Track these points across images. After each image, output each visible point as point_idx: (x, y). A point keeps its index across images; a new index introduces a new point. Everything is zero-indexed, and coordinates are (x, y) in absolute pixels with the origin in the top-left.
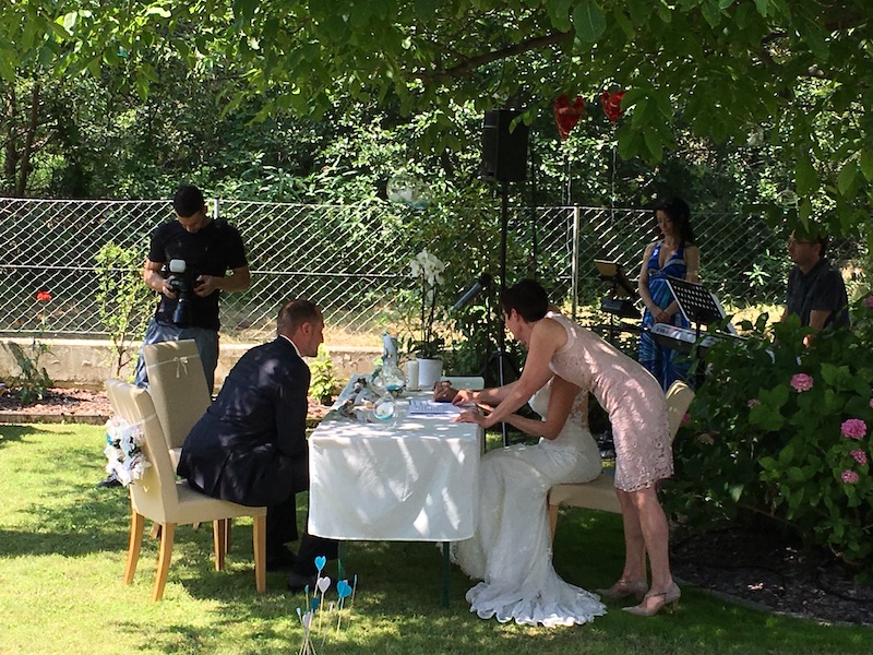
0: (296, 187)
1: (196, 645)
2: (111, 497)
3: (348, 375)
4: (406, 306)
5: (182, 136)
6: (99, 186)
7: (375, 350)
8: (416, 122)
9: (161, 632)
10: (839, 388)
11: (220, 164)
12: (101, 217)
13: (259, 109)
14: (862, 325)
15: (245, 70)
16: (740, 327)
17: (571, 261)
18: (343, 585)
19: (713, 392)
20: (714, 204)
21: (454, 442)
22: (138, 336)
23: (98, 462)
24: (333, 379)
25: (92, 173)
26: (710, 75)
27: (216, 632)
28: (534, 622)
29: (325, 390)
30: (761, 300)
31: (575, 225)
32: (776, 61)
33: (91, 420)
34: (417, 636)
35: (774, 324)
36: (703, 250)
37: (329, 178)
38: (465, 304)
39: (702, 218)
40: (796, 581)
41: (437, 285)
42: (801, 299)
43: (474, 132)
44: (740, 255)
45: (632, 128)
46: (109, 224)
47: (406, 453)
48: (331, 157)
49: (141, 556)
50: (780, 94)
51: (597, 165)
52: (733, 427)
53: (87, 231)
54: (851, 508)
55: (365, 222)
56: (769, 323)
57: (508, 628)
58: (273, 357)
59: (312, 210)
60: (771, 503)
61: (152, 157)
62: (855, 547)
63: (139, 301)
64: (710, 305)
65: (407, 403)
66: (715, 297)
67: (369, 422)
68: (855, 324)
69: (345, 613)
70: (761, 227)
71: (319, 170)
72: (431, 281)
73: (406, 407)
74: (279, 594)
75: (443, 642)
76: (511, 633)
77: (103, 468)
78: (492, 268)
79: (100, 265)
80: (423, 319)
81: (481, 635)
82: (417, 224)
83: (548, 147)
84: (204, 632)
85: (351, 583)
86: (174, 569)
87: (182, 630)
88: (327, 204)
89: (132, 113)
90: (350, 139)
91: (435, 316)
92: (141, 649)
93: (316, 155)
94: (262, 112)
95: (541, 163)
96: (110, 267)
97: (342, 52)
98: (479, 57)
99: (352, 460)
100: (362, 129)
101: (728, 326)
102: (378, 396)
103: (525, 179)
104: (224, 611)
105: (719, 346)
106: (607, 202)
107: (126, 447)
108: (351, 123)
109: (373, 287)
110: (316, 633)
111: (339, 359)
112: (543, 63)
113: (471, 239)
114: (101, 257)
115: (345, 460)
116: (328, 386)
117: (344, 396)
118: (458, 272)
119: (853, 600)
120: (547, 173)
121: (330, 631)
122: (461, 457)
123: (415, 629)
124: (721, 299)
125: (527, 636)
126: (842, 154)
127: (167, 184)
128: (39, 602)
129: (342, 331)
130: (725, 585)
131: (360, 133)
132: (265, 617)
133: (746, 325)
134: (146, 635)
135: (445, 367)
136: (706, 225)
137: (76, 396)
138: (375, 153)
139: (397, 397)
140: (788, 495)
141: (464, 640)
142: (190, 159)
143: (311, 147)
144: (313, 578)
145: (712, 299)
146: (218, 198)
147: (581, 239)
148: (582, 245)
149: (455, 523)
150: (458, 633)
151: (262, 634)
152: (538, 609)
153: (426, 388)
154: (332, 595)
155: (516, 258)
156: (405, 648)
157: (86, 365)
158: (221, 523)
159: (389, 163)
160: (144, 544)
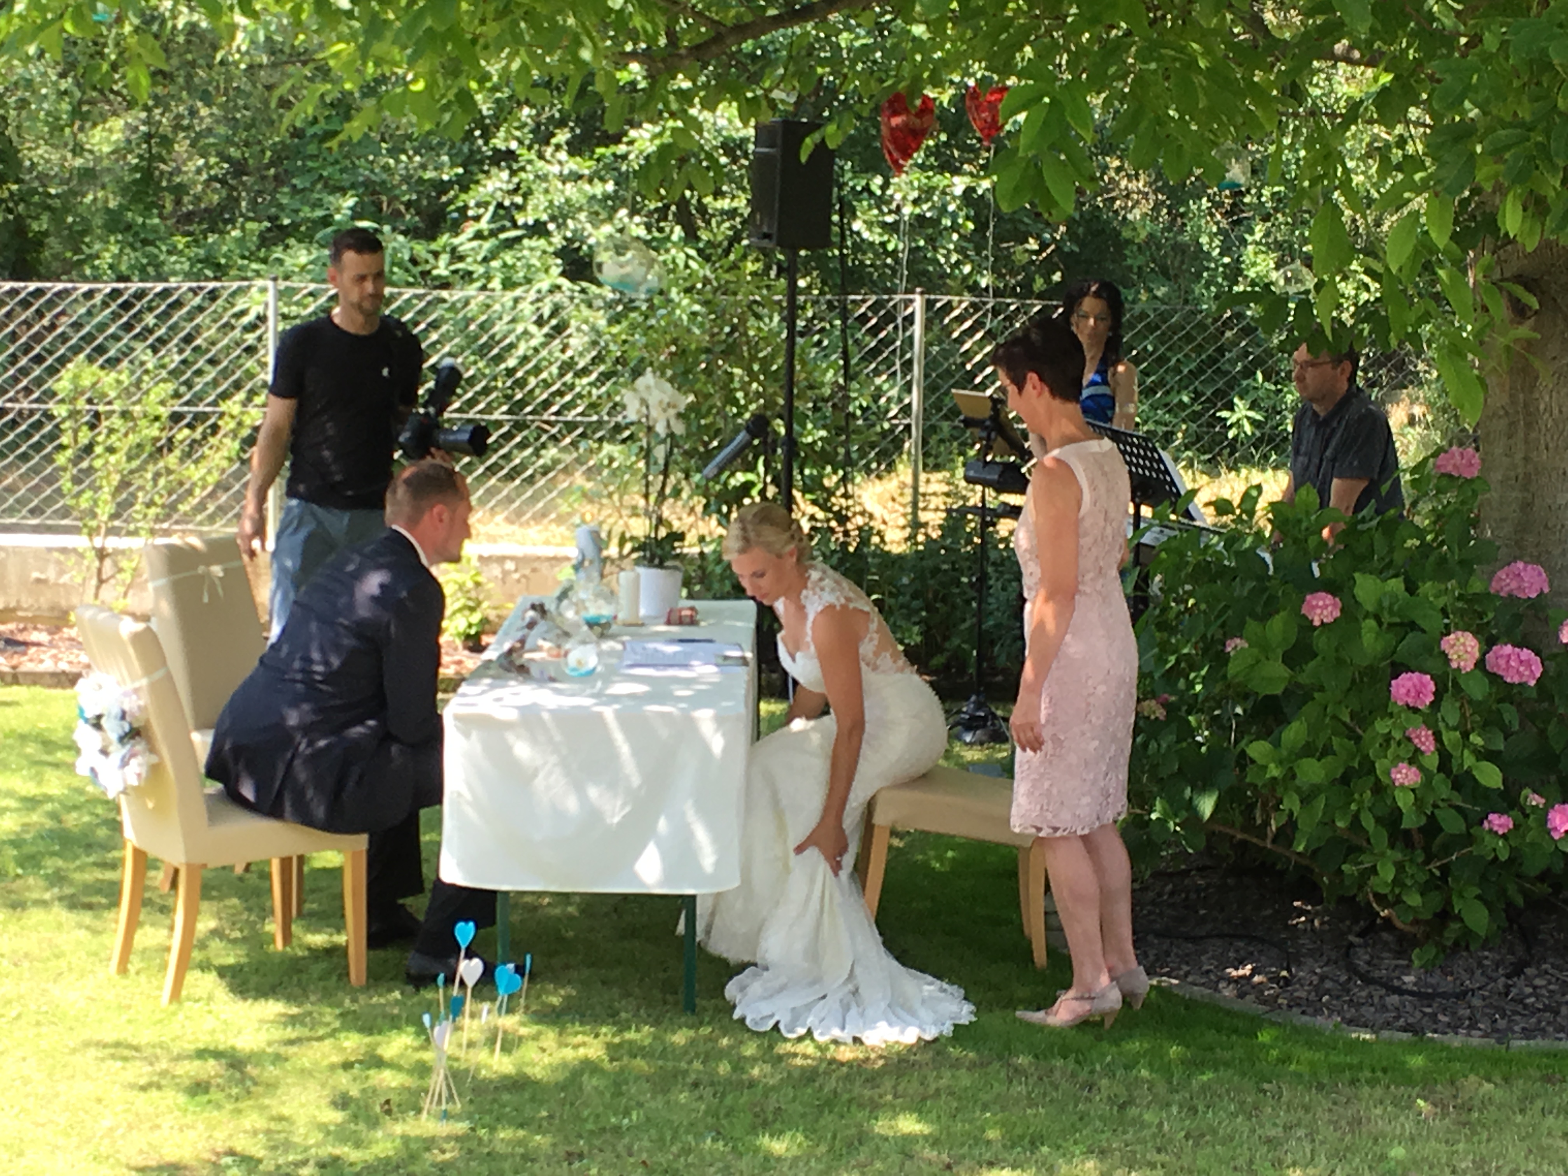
0: (414, 261)
1: (242, 1081)
2: (86, 819)
3: (511, 598)
4: (614, 473)
5: (207, 166)
6: (55, 257)
7: (561, 552)
8: (631, 143)
9: (179, 1058)
10: (1386, 618)
11: (277, 218)
12: (63, 313)
13: (348, 118)
14: (1425, 507)
15: (322, 46)
16: (1211, 510)
17: (909, 391)
18: (506, 971)
19: (1163, 626)
20: (1164, 290)
21: (705, 717)
22: (132, 527)
23: (60, 755)
24: (485, 605)
25: (46, 234)
26: (1160, 59)
27: (278, 1059)
28: (845, 1036)
29: (470, 626)
30: (1248, 460)
31: (917, 329)
32: (1276, 34)
33: (48, 680)
34: (640, 1063)
35: (1272, 504)
36: (1146, 373)
37: (475, 244)
38: (721, 470)
39: (1143, 315)
40: (1310, 961)
41: (671, 435)
42: (1316, 461)
43: (735, 160)
44: (1211, 381)
45: (1021, 154)
46: (77, 326)
47: (619, 737)
48: (478, 205)
49: (141, 924)
50: (1283, 92)
51: (954, 222)
52: (1198, 688)
53: (38, 338)
54: (1407, 832)
55: (540, 322)
56: (1262, 504)
57: (801, 1048)
58: (379, 567)
59: (444, 301)
60: (1266, 823)
61: (154, 204)
62: (1414, 900)
63: (135, 464)
64: (1158, 471)
65: (619, 647)
66: (1165, 456)
67: (552, 680)
68: (1414, 504)
69: (510, 1022)
70: (1248, 331)
71: (456, 228)
72: (661, 429)
73: (619, 655)
74: (390, 990)
75: (685, 1073)
76: (805, 1057)
77: (70, 767)
78: (770, 404)
79: (62, 401)
80: (646, 496)
81: (754, 1060)
82: (633, 327)
83: (867, 189)
84: (256, 1058)
85: (520, 970)
86: (203, 946)
87: (217, 1054)
88: (471, 290)
89: (117, 124)
90: (513, 173)
91: (668, 491)
92: (144, 1089)
93: (450, 202)
94: (355, 124)
95: (854, 216)
96: (81, 404)
97: (500, 15)
98: (747, 25)
99: (522, 750)
100: (533, 156)
101: (1191, 508)
102: (567, 635)
103: (830, 245)
104: (293, 1020)
105: (1174, 544)
106: (974, 289)
107: (113, 728)
108: (514, 145)
109: (554, 438)
110: (457, 1059)
111: (496, 570)
112: (858, 37)
113: (730, 352)
114: (63, 384)
115: (509, 749)
116: (476, 618)
117: (506, 634)
118: (709, 412)
119: (1411, 993)
120: (866, 235)
121: (482, 1056)
122: (717, 744)
123: (635, 1050)
124: (1176, 460)
125: (833, 1061)
126: (1393, 200)
127: (181, 253)
129: (500, 518)
130: (1186, 968)
131: (530, 162)
132: (368, 1029)
133: (1222, 507)
134: (151, 1064)
135: (687, 583)
136: (1151, 328)
137: (20, 637)
138: (558, 200)
139: (602, 636)
140: (1296, 809)
141: (724, 1068)
142: (222, 208)
143: (442, 187)
144: (452, 961)
145: (1161, 460)
146: (275, 279)
147: (927, 353)
148: (930, 364)
149: (708, 860)
150: (710, 1056)
151: (360, 1062)
152: (854, 1011)
153: (654, 619)
154: (485, 990)
155: (811, 387)
156: (617, 1084)
157: (38, 581)
158: (285, 863)
159: (582, 216)
160: (147, 903)
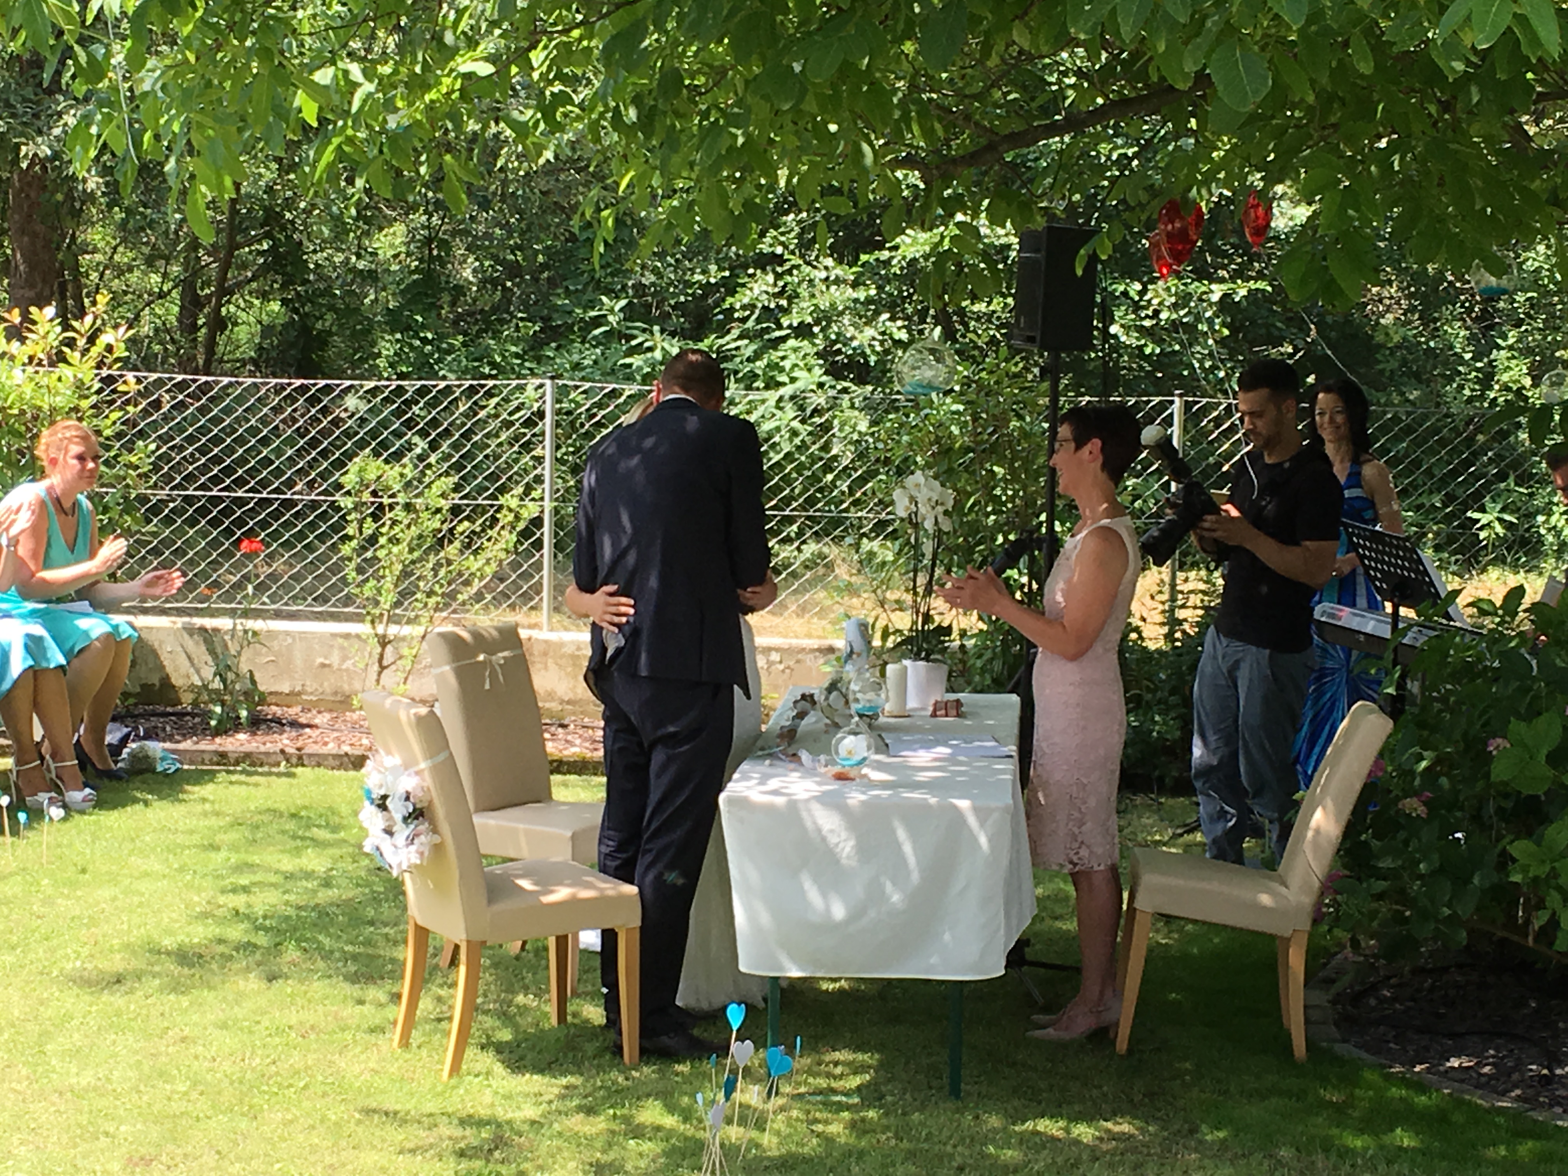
5: (482, 268)
7: (827, 643)
11: (550, 319)
16: (1472, 611)
20: (1416, 393)
21: (966, 805)
22: (412, 615)
25: (330, 333)
31: (1176, 428)
37: (741, 343)
39: (1397, 419)
41: (939, 531)
44: (1465, 483)
48: (744, 308)
51: (1210, 328)
60: (1527, 922)
61: (433, 305)
64: (1417, 571)
71: (722, 330)
72: (929, 525)
79: (348, 493)
80: (913, 589)
82: (897, 426)
83: (1125, 294)
90: (778, 277)
93: (717, 304)
95: (1112, 321)
96: (366, 497)
98: (1019, 133)
100: (800, 261)
101: (1451, 609)
102: (840, 725)
105: (1434, 644)
107: (398, 809)
108: (779, 250)
109: (817, 535)
114: (350, 480)
120: (1123, 339)
121: (753, 1134)
128: (249, 1076)
131: (795, 266)
135: (948, 676)
136: (1405, 431)
137: (303, 720)
138: (823, 304)
140: (1559, 908)
142: (495, 308)
143: (709, 290)
144: (724, 1043)
145: (1420, 561)
146: (551, 378)
147: (1186, 453)
153: (921, 711)
157: (323, 666)
158: (561, 940)
159: (846, 319)
